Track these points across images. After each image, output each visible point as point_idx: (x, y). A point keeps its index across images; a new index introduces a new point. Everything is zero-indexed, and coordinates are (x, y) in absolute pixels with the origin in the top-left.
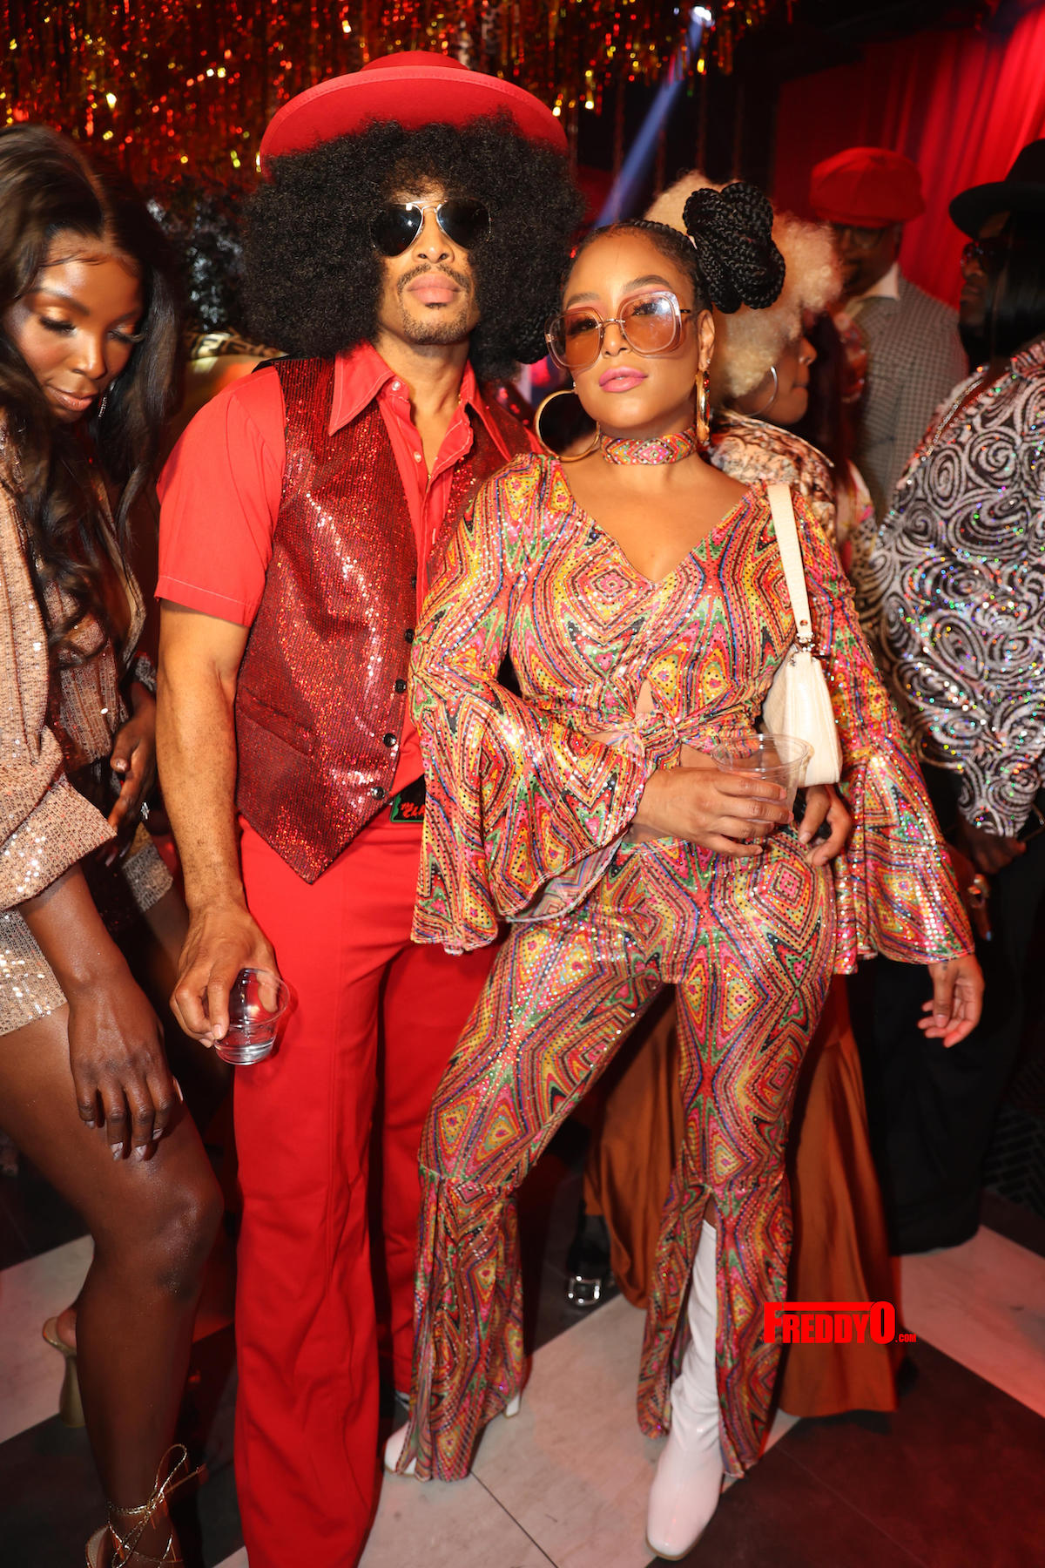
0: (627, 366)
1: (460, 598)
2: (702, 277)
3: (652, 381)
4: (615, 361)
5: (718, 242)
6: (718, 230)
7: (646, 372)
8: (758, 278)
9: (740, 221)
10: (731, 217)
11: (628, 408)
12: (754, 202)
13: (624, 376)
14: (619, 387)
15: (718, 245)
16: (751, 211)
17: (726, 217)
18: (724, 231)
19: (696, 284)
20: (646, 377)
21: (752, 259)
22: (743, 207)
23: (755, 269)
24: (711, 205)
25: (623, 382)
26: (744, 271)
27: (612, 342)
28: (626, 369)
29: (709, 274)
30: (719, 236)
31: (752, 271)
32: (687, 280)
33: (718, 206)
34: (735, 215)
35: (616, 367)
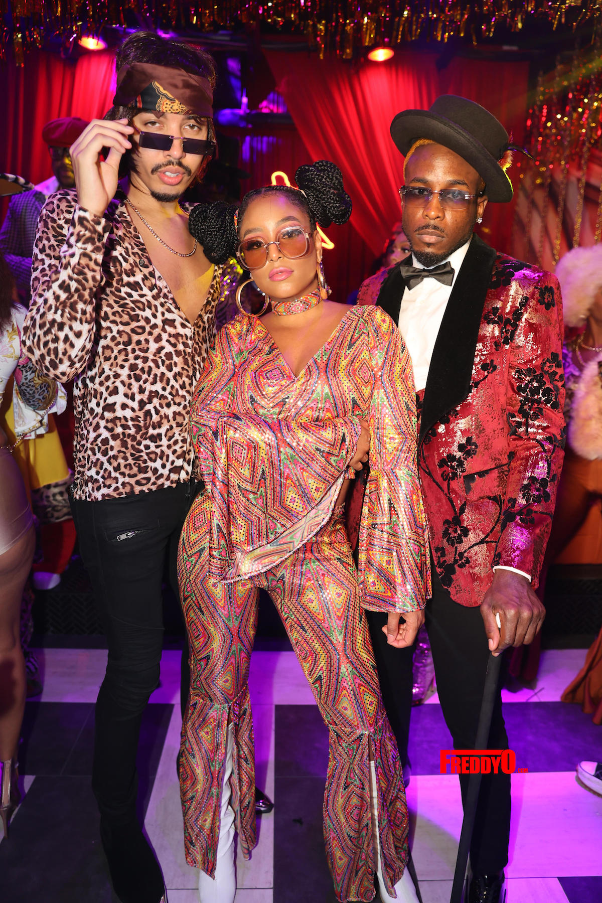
0: (282, 267)
1: (212, 379)
2: (312, 212)
3: (296, 273)
4: (277, 264)
5: (319, 194)
6: (318, 188)
7: (293, 269)
8: (341, 210)
9: (328, 182)
10: (324, 180)
11: (285, 288)
12: (333, 170)
13: (281, 272)
14: (279, 278)
15: (319, 196)
16: (332, 176)
17: (321, 180)
18: (322, 188)
19: (310, 217)
20: (293, 271)
21: (337, 201)
22: (328, 174)
23: (340, 207)
24: (312, 175)
25: (282, 276)
26: (334, 208)
27: (274, 254)
28: (281, 268)
29: (315, 210)
30: (319, 191)
31: (338, 208)
32: (306, 215)
33: (316, 175)
34: (326, 179)
35: (277, 268)
